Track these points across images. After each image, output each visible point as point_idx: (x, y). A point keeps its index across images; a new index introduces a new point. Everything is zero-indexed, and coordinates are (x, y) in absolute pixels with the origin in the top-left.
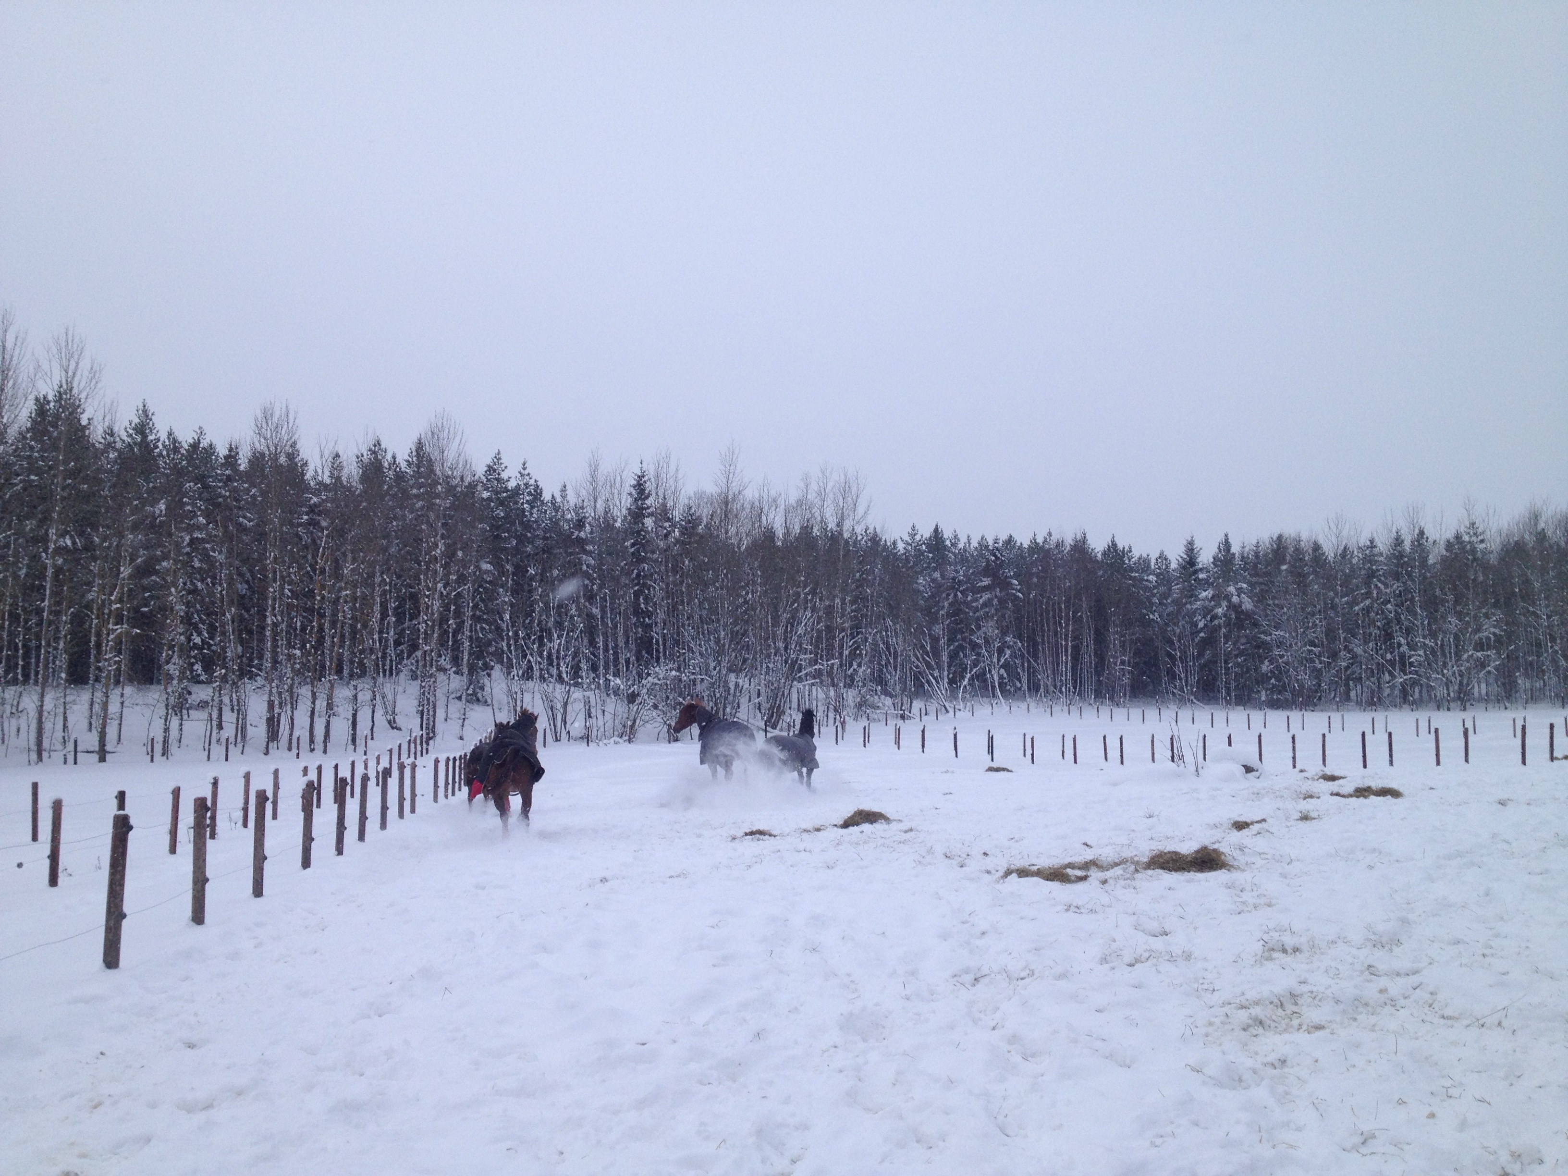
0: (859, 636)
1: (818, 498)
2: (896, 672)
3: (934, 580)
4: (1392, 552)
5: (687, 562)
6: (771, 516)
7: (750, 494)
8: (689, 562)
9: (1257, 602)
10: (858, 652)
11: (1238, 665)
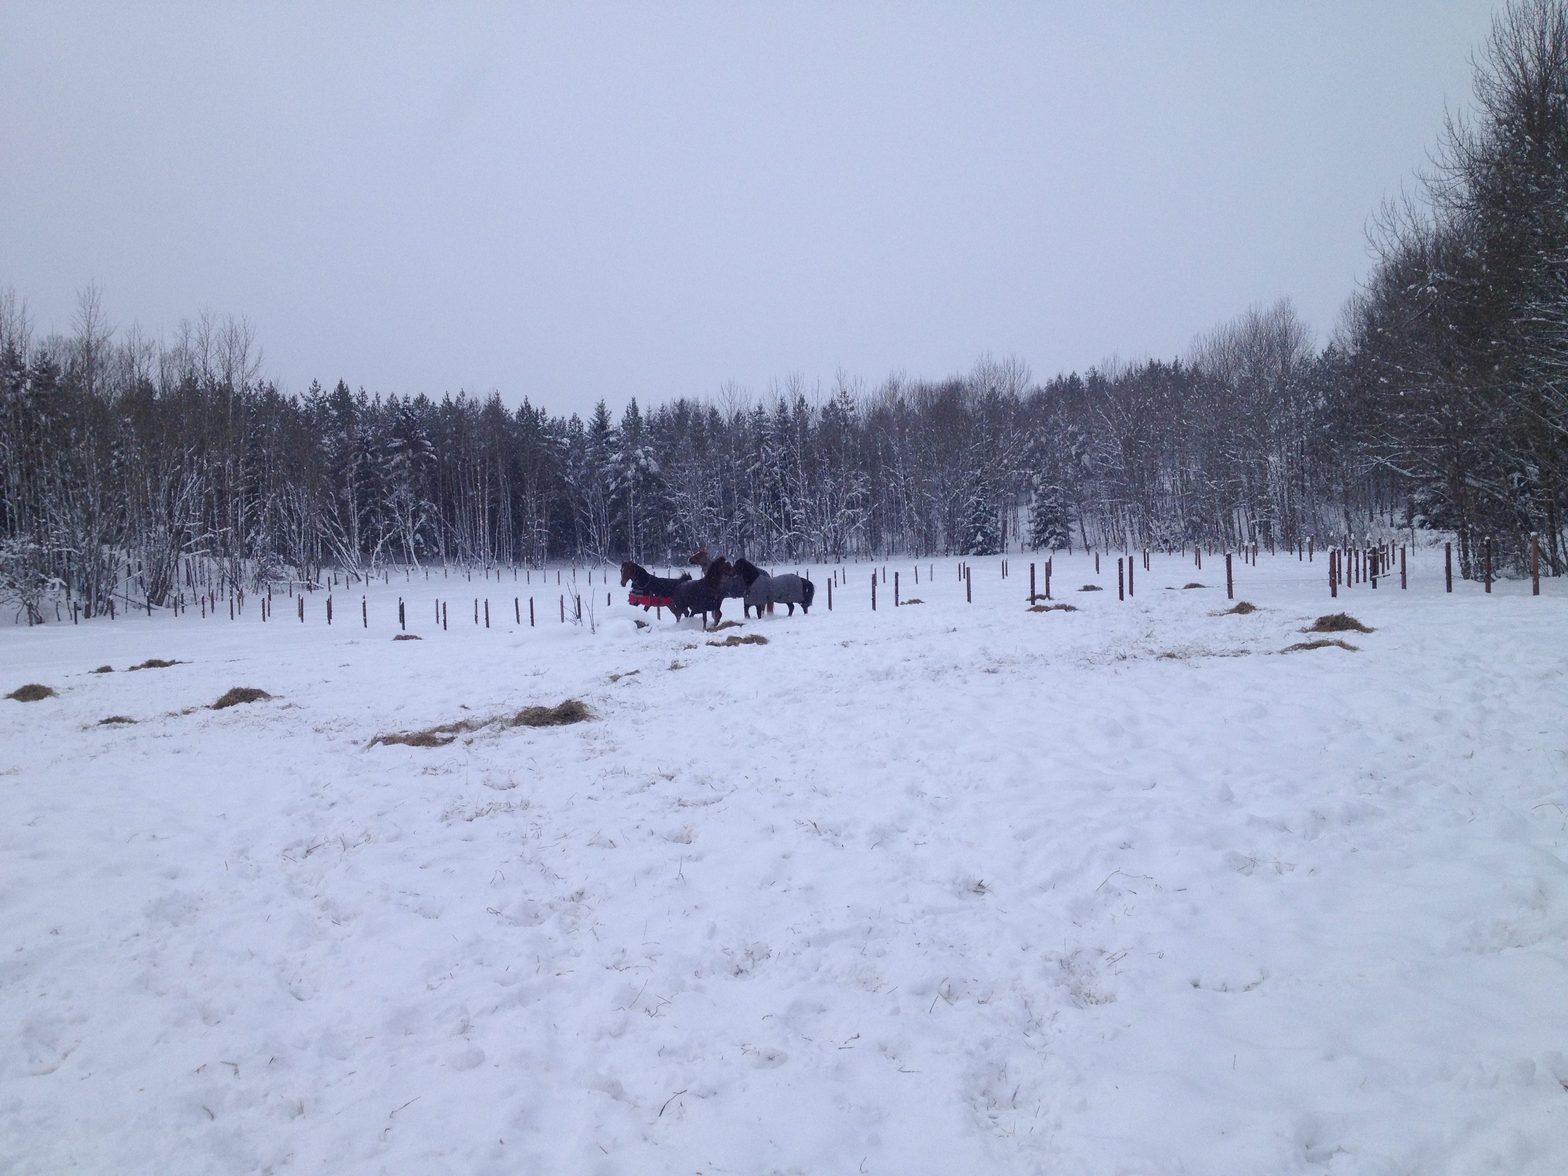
0: (256, 501)
1: (201, 347)
2: (300, 540)
3: (340, 440)
4: (777, 418)
5: (43, 418)
6: (144, 367)
7: (118, 341)
8: (46, 417)
9: (662, 464)
10: (255, 518)
11: (645, 525)
